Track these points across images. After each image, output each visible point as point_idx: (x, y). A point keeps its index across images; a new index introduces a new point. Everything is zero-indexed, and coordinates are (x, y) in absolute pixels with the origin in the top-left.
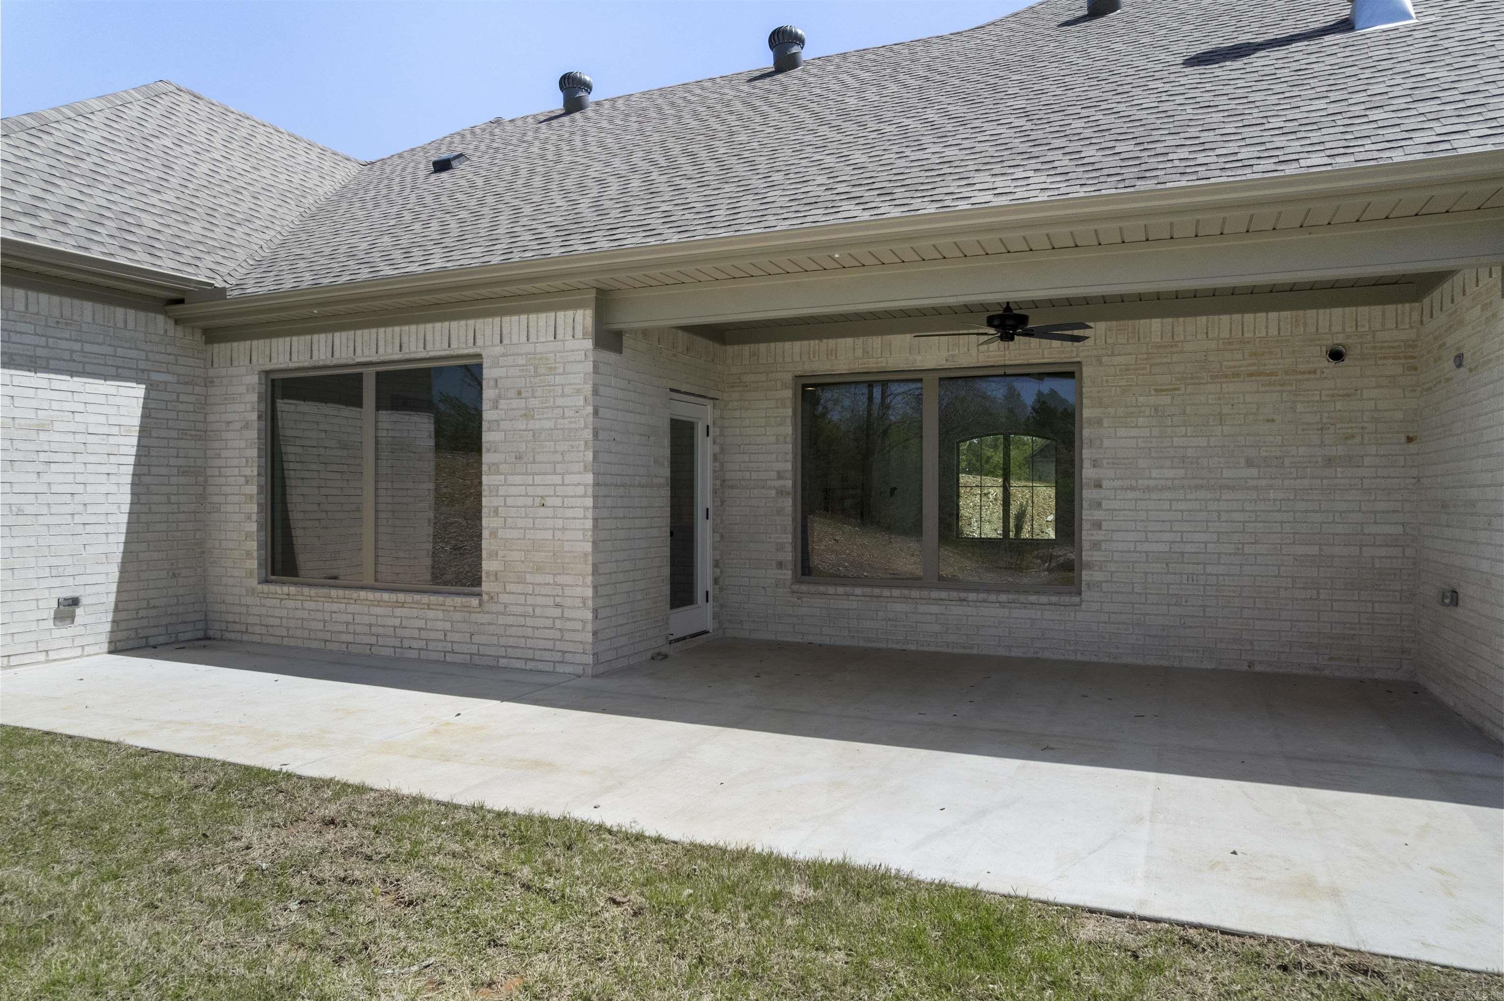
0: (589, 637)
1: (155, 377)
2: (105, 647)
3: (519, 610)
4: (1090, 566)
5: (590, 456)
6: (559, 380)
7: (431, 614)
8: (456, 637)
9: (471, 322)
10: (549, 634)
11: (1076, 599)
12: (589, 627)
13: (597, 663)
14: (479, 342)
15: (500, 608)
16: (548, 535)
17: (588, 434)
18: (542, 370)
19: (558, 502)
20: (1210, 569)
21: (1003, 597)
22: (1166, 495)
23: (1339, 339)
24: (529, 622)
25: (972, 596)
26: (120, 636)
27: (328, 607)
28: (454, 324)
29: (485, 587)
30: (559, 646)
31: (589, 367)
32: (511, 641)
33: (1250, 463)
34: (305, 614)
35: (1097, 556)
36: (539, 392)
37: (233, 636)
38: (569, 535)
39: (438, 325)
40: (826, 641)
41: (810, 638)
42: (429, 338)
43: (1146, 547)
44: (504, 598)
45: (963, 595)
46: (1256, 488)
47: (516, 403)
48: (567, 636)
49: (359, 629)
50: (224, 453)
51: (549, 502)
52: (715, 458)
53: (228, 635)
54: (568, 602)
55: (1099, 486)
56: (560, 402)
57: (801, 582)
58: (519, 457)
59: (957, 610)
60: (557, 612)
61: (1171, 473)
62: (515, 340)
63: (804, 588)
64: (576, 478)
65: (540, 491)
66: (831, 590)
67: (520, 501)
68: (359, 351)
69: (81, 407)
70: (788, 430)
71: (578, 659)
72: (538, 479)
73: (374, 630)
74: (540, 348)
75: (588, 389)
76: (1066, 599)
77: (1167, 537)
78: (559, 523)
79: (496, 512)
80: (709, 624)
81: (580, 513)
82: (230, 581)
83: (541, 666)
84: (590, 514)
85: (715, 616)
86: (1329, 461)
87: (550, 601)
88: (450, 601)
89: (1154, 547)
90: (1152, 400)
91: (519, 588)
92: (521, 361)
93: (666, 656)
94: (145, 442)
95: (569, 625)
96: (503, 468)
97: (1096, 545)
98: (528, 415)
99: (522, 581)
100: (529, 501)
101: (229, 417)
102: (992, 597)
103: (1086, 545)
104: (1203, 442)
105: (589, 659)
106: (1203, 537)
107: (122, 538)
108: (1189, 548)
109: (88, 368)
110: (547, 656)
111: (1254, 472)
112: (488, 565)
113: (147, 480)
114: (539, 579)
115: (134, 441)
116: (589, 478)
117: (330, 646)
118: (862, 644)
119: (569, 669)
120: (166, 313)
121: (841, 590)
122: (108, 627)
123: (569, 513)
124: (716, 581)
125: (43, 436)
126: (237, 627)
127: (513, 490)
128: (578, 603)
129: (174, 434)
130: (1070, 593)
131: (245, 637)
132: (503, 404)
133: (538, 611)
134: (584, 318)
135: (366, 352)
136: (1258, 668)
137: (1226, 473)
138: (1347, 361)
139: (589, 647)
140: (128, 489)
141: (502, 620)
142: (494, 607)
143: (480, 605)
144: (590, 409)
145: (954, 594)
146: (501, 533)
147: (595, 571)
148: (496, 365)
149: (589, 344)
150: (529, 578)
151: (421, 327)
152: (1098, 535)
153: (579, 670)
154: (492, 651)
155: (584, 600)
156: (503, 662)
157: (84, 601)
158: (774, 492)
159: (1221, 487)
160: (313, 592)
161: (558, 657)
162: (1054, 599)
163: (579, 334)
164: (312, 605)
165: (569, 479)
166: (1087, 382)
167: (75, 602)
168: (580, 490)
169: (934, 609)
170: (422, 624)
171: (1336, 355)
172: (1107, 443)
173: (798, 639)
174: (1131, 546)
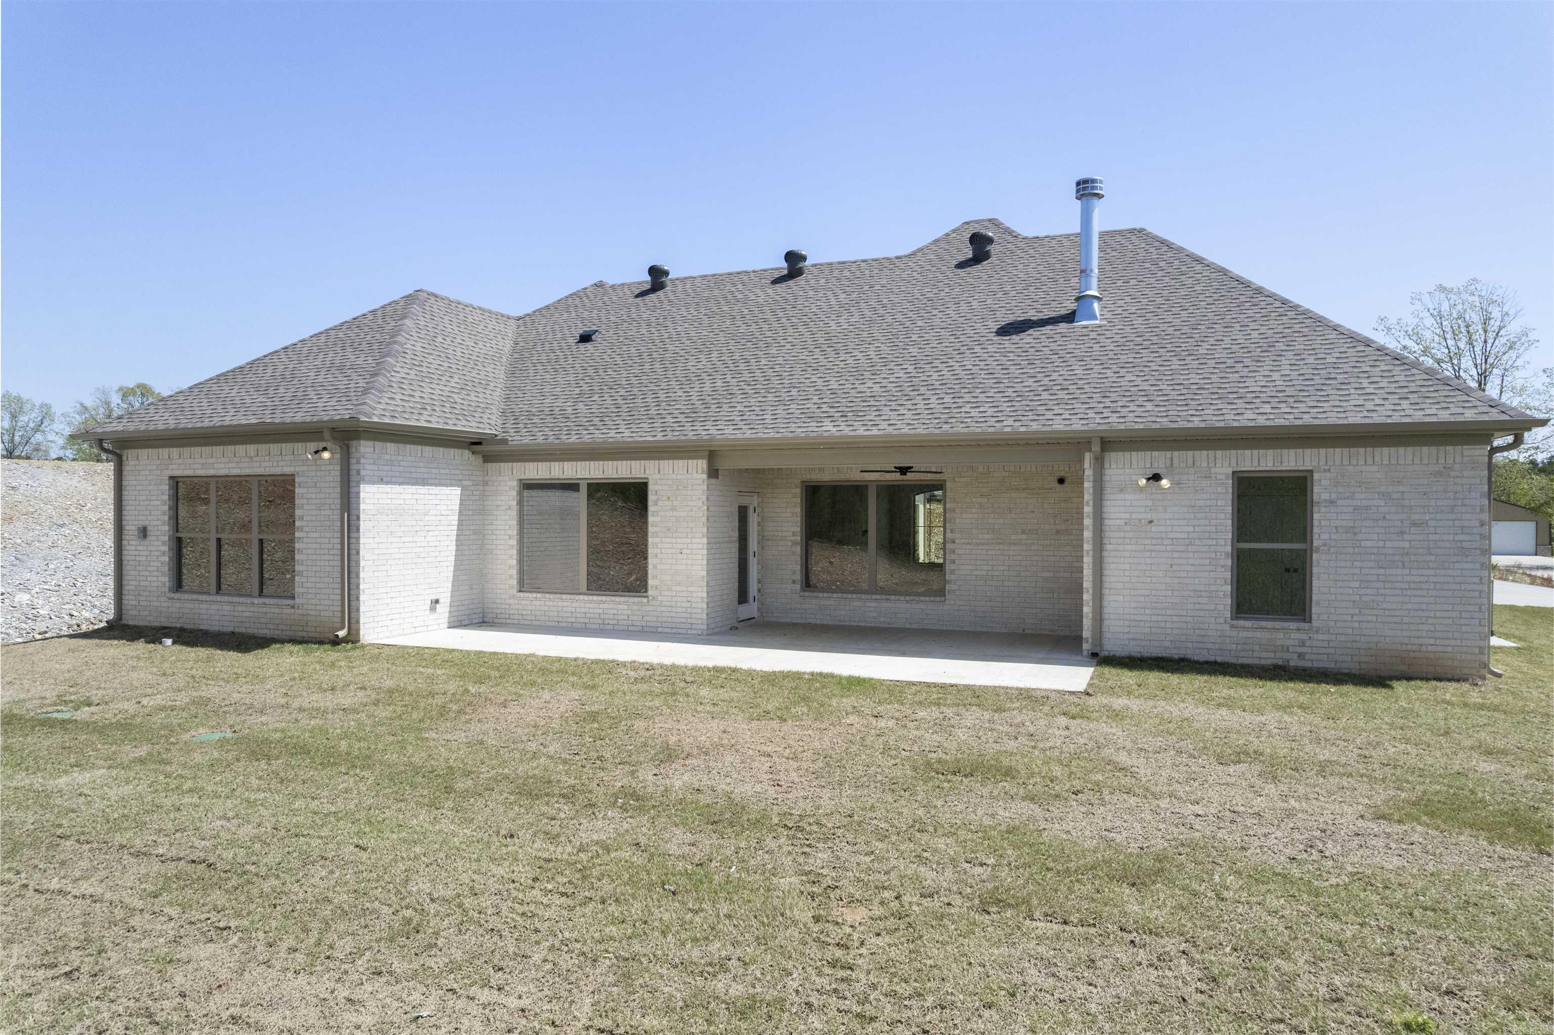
0: (705, 616)
1: (465, 483)
2: (446, 625)
3: (668, 604)
4: (950, 582)
5: (705, 530)
6: (689, 493)
7: (620, 607)
8: (635, 618)
9: (643, 462)
10: (685, 615)
11: (943, 599)
12: (705, 611)
13: (708, 629)
14: (647, 472)
15: (659, 603)
16: (684, 567)
17: (704, 519)
18: (680, 487)
19: (689, 551)
20: (1006, 583)
21: (908, 598)
22: (985, 547)
23: (1062, 474)
24: (674, 609)
25: (893, 597)
26: (453, 619)
27: (560, 604)
28: (633, 462)
29: (650, 593)
30: (689, 621)
31: (705, 487)
32: (665, 619)
33: (1023, 532)
34: (547, 608)
35: (953, 577)
36: (679, 498)
37: (500, 621)
38: (695, 567)
39: (624, 462)
40: (818, 622)
41: (809, 621)
42: (620, 467)
43: (976, 573)
44: (660, 598)
45: (888, 597)
46: (1026, 544)
47: (667, 503)
48: (693, 616)
49: (579, 615)
50: (494, 523)
51: (684, 551)
52: (759, 524)
53: (496, 620)
54: (693, 600)
55: (954, 542)
56: (690, 503)
57: (805, 591)
58: (669, 530)
59: (886, 605)
60: (688, 605)
61: (988, 536)
62: (666, 472)
63: (807, 594)
64: (698, 540)
65: (680, 546)
66: (821, 595)
67: (669, 551)
68: (579, 472)
69: (438, 502)
70: (798, 510)
71: (699, 627)
72: (679, 540)
73: (588, 615)
74: (679, 477)
75: (704, 498)
76: (938, 599)
77: (985, 568)
78: (690, 562)
79: (656, 556)
80: (756, 614)
81: (700, 557)
82: (499, 591)
83: (680, 631)
84: (705, 557)
85: (759, 609)
86: (1058, 532)
87: (685, 599)
88: (631, 600)
89: (980, 573)
90: (979, 500)
91: (669, 593)
92: (670, 482)
93: (737, 628)
94: (463, 518)
95: (695, 611)
96: (660, 534)
97: (952, 572)
98: (674, 509)
99: (670, 590)
100: (674, 551)
101: (499, 503)
102: (902, 598)
103: (947, 572)
104: (1002, 521)
105: (705, 627)
106: (1002, 568)
107: (452, 568)
108: (996, 573)
109: (442, 482)
110: (683, 626)
111: (1024, 537)
112: (651, 582)
113: (461, 538)
114: (678, 588)
115: (457, 518)
116: (705, 540)
117: (561, 624)
118: (837, 623)
119: (695, 632)
120: (469, 449)
121: (826, 595)
122: (447, 615)
123: (695, 557)
124: (759, 591)
125: (427, 518)
126: (503, 616)
127: (665, 546)
128: (699, 600)
129: (471, 513)
130: (940, 596)
131: (508, 621)
132: (660, 503)
133: (678, 604)
134: (702, 464)
135: (583, 473)
136: (1027, 632)
137: (1013, 537)
138: (1066, 484)
139: (705, 622)
140: (454, 543)
141: (659, 609)
142: (654, 603)
143: (648, 601)
144: (705, 508)
145: (884, 597)
146: (659, 566)
147: (708, 585)
148: (656, 484)
149: (705, 476)
150: (674, 588)
151: (615, 462)
152: (953, 567)
153: (700, 632)
154: (654, 624)
155: (702, 598)
156: (660, 630)
157: (441, 601)
158: (790, 543)
159: (1010, 544)
160: (552, 596)
161: (688, 626)
162: (932, 599)
163: (700, 471)
164: (551, 603)
165: (694, 540)
166: (948, 490)
167: (437, 601)
168: (701, 546)
169: (874, 604)
170: (615, 612)
171: (1061, 481)
172: (957, 521)
173: (803, 621)
174: (969, 572)
